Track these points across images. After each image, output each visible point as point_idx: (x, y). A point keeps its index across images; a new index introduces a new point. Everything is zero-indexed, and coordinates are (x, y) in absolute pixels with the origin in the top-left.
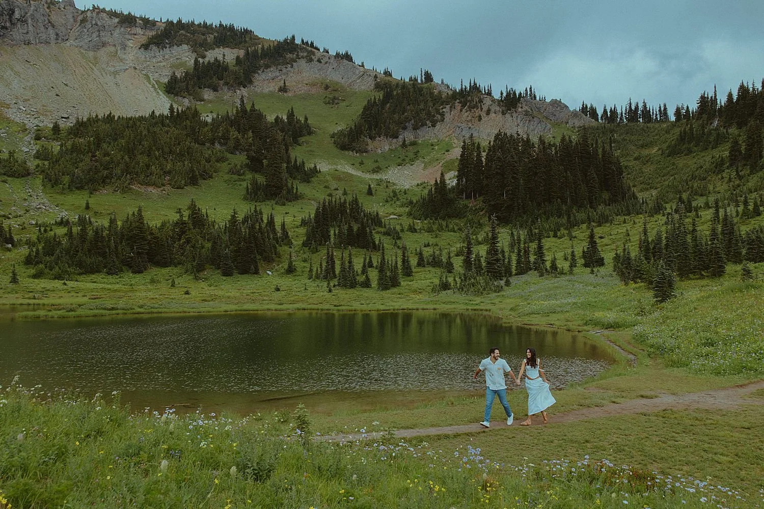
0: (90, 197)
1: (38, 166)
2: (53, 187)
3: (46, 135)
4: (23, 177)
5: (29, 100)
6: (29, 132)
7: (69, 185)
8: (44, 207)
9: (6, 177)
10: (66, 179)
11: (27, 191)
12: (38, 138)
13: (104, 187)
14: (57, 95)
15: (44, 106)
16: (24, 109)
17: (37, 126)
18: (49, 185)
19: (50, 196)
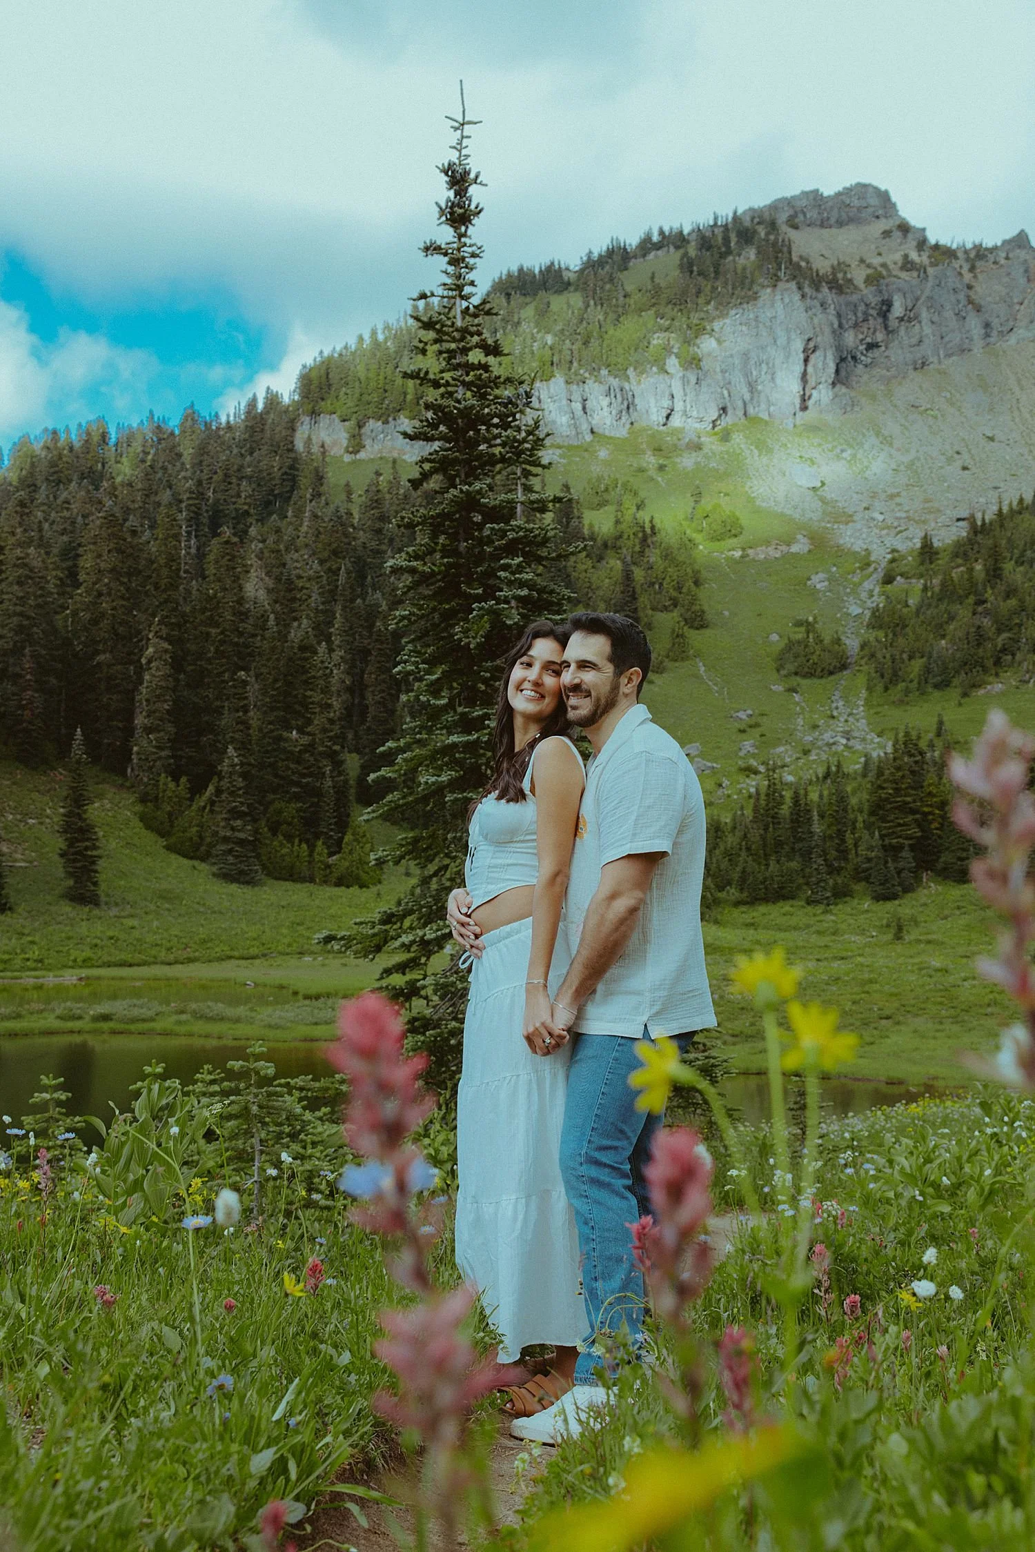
0: (960, 704)
1: (863, 646)
2: (886, 689)
3: (906, 569)
4: (831, 673)
5: (898, 495)
6: (876, 569)
7: (919, 683)
8: (844, 741)
9: (798, 679)
10: (917, 665)
11: (834, 705)
12: (888, 580)
13: (997, 675)
14: (965, 468)
15: (927, 501)
16: (881, 518)
17: (893, 551)
18: (880, 688)
19: (876, 713)
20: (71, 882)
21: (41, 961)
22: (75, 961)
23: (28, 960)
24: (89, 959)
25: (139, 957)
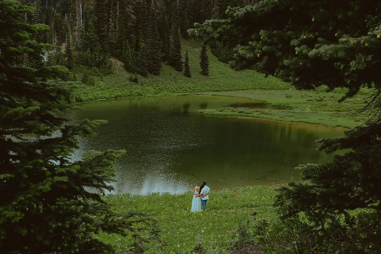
20: (202, 70)
21: (200, 90)
22: (207, 90)
23: (197, 89)
24: (210, 89)
25: (220, 90)
